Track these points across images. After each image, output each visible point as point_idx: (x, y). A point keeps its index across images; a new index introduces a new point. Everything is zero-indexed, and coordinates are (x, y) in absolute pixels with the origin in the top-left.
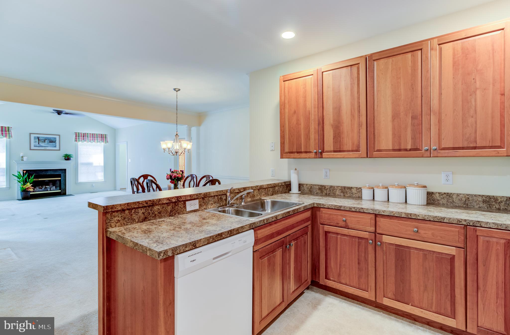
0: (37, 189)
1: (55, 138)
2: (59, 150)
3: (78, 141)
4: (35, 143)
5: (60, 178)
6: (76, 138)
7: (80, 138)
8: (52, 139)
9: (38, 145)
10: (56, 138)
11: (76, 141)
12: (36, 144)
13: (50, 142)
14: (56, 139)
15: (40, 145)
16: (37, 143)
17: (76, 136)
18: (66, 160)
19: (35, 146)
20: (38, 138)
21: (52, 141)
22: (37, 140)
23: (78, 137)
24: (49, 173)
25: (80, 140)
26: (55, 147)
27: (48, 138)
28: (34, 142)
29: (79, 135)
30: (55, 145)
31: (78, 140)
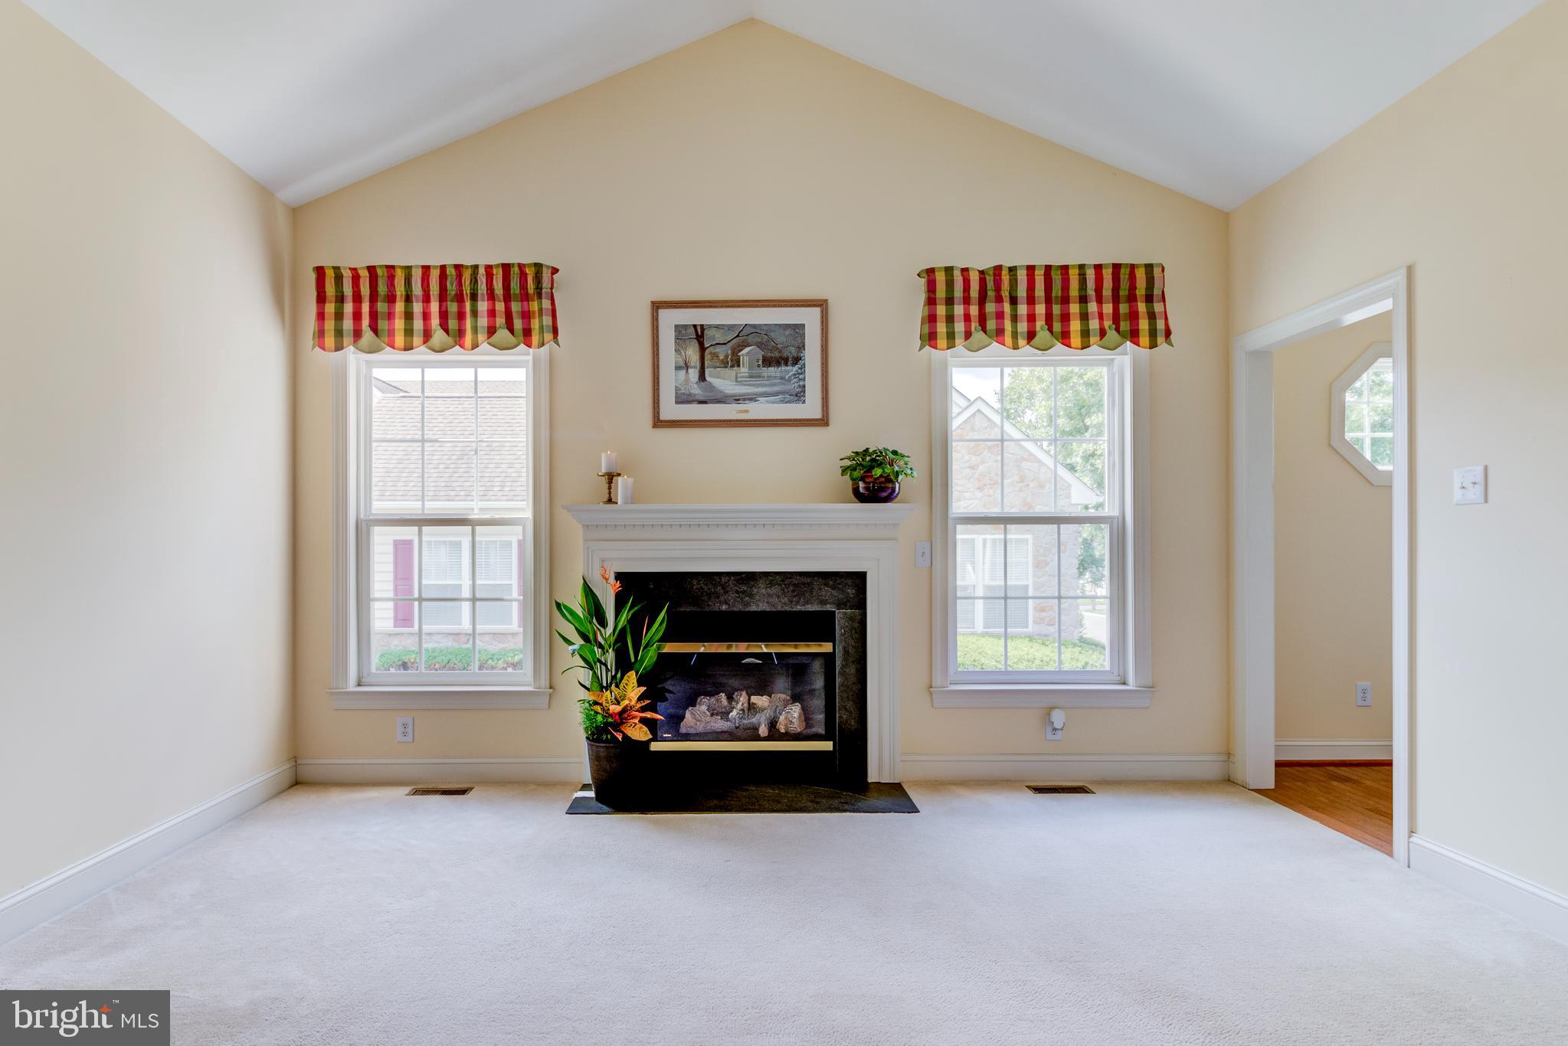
0: (698, 717)
1: (798, 329)
2: (824, 422)
3: (942, 342)
4: (683, 372)
5: (827, 647)
6: (932, 319)
7: (959, 310)
8: (781, 339)
9: (696, 390)
10: (803, 326)
11: (931, 338)
12: (687, 380)
13: (768, 362)
14: (803, 336)
15: (712, 387)
16: (694, 374)
17: (931, 301)
18: (861, 498)
19: (683, 399)
20: (699, 334)
21: (777, 354)
22: (692, 353)
23: (941, 310)
24: (762, 602)
25: (959, 327)
26: (799, 396)
27: (756, 329)
28: (678, 368)
29: (950, 284)
30: (793, 386)
31: (941, 328)
